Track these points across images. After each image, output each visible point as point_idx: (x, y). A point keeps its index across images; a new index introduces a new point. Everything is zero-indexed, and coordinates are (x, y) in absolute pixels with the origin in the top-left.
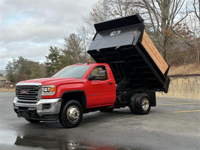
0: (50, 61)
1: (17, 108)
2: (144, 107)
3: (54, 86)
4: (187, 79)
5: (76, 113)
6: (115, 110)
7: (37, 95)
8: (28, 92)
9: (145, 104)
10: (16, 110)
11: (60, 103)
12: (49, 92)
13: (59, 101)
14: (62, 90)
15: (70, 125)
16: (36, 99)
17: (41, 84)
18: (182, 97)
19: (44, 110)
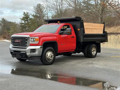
0: (23, 22)
1: (13, 51)
2: (93, 53)
3: (38, 38)
4: (117, 36)
5: (52, 56)
6: (73, 54)
7: (26, 43)
8: (20, 41)
9: (94, 51)
10: (11, 53)
11: (42, 49)
12: (34, 41)
13: (41, 48)
14: (43, 40)
15: (47, 63)
16: (26, 46)
17: (29, 36)
18: (113, 48)
19: (31, 53)
